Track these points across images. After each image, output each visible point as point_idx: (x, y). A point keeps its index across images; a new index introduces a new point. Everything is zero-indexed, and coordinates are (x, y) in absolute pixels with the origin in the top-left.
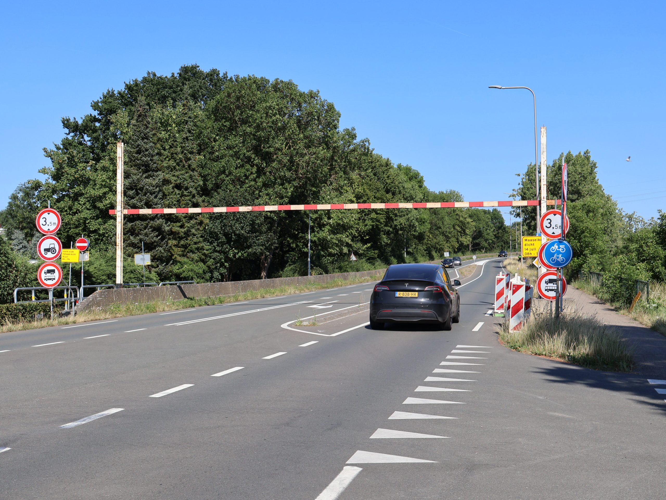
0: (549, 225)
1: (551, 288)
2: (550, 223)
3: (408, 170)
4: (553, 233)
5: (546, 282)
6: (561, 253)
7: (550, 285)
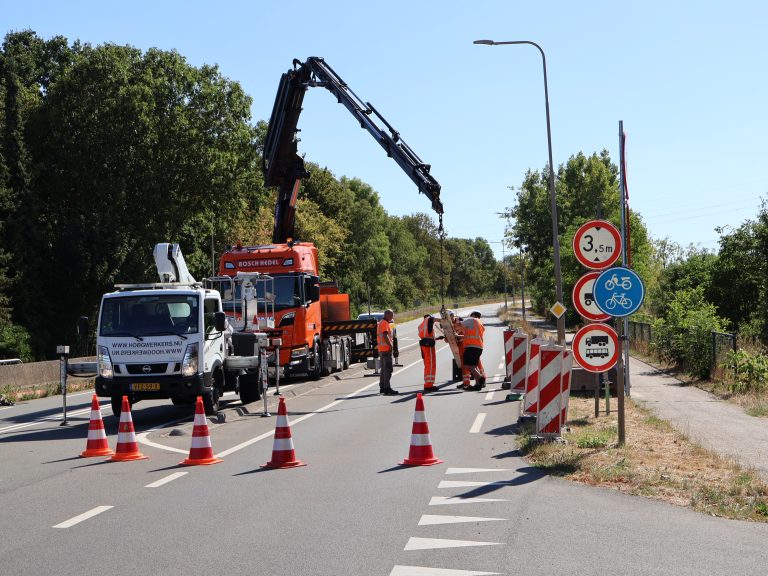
0: (588, 247)
1: (596, 352)
2: (590, 243)
3: (354, 186)
4: (597, 259)
5: (587, 342)
6: (624, 291)
7: (594, 346)
